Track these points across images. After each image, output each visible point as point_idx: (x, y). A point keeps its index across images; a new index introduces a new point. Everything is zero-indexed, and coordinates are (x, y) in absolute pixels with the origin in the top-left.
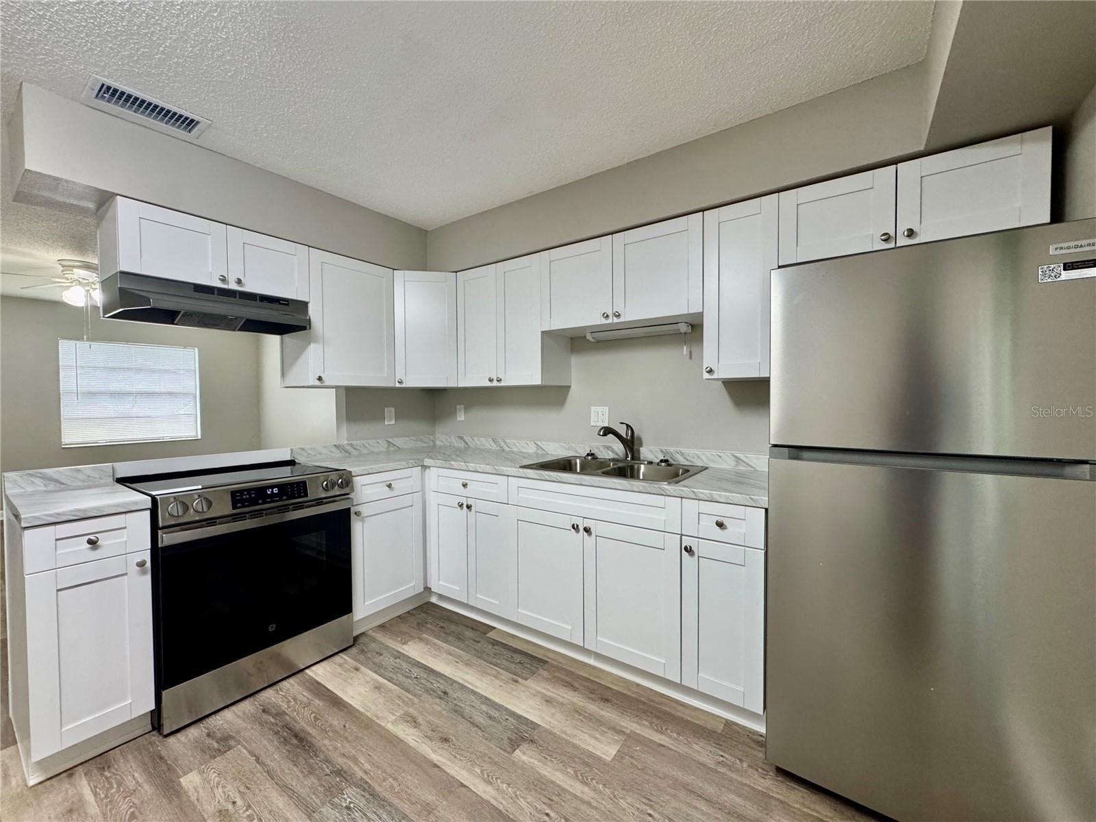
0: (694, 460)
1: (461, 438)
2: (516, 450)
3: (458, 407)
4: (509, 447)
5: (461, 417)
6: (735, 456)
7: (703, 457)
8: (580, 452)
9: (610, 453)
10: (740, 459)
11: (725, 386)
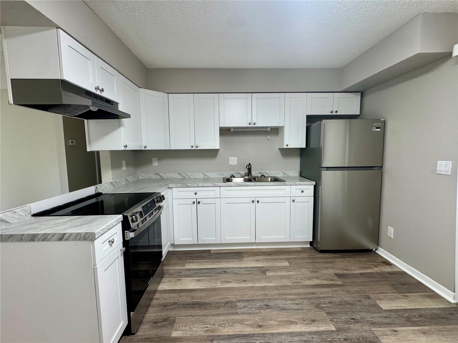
0: (270, 175)
1: (157, 174)
2: (192, 177)
3: (153, 159)
4: (189, 176)
5: (155, 164)
6: (283, 172)
7: (273, 173)
8: (226, 176)
9: (239, 175)
10: (285, 173)
11: (279, 150)
